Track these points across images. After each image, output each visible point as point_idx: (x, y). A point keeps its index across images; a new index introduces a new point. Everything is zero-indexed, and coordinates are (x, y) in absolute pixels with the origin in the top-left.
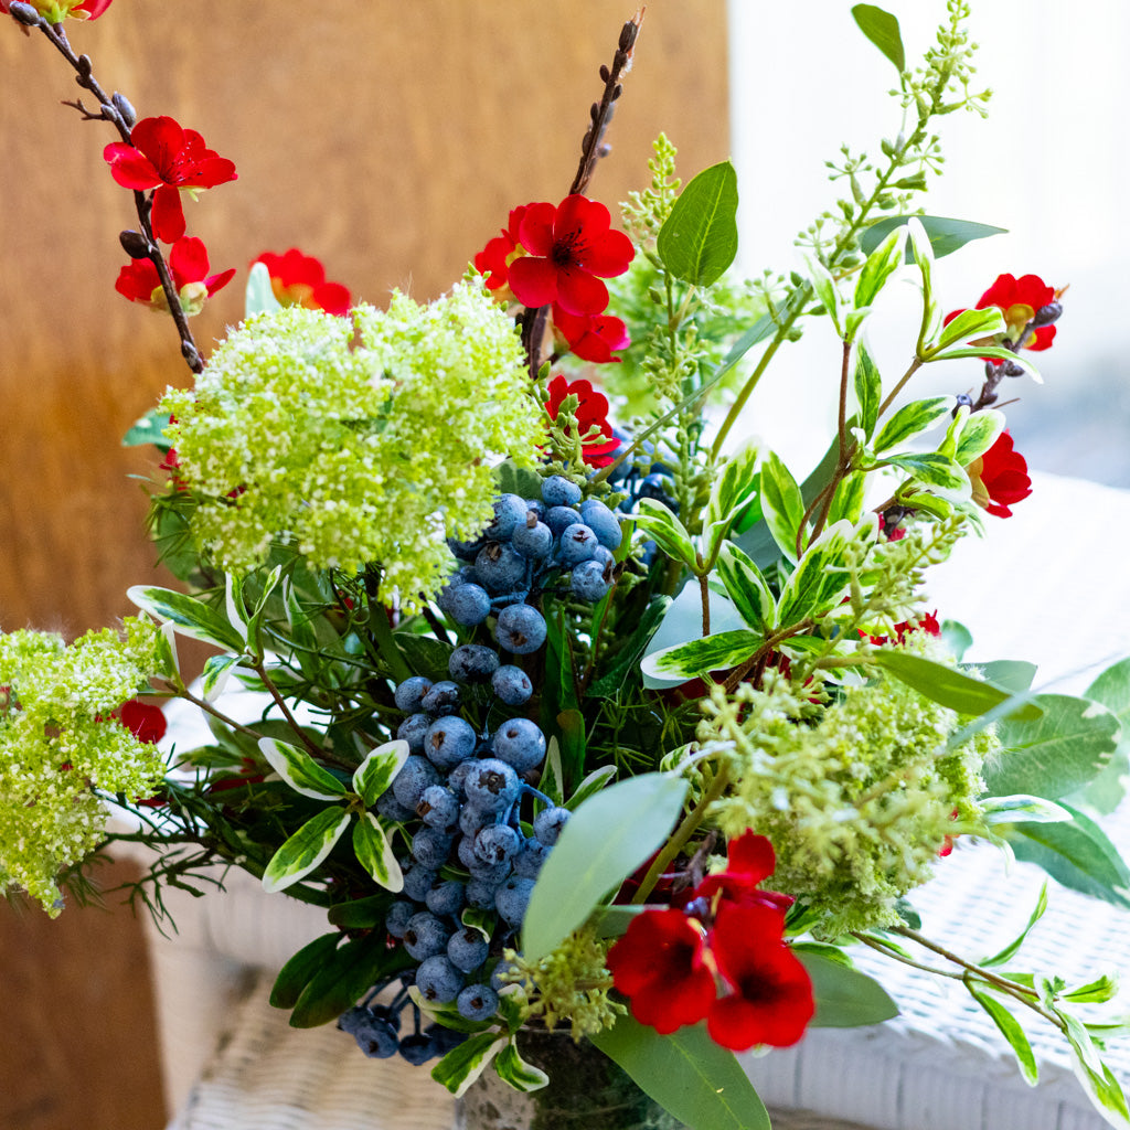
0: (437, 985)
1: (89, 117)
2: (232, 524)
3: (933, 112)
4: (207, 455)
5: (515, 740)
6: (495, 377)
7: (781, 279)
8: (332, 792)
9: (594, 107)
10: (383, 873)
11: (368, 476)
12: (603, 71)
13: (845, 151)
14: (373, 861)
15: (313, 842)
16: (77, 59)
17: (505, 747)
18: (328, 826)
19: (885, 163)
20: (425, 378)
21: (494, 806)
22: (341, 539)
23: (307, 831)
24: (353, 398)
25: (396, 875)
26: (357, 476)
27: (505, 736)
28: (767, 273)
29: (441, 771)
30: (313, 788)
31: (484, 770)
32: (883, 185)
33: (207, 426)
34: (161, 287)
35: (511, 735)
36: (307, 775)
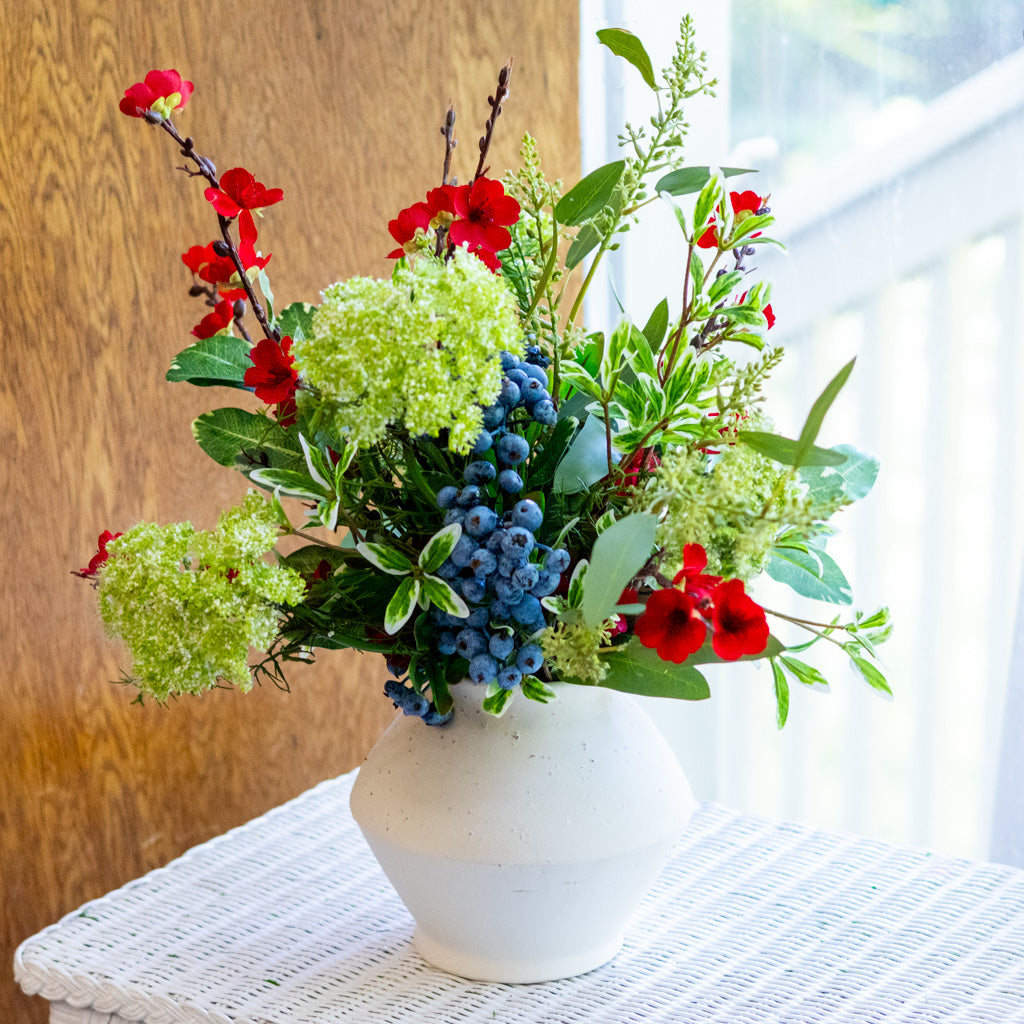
0: (484, 673)
1: (193, 175)
5: (527, 513)
8: (405, 568)
10: (454, 608)
13: (627, 127)
14: (445, 603)
15: (405, 600)
17: (521, 518)
18: (410, 589)
19: (655, 132)
21: (521, 554)
23: (400, 594)
24: (422, 331)
25: (463, 608)
27: (519, 511)
29: (481, 540)
30: (394, 568)
31: (514, 534)
32: (655, 146)
35: (523, 509)
36: (390, 561)
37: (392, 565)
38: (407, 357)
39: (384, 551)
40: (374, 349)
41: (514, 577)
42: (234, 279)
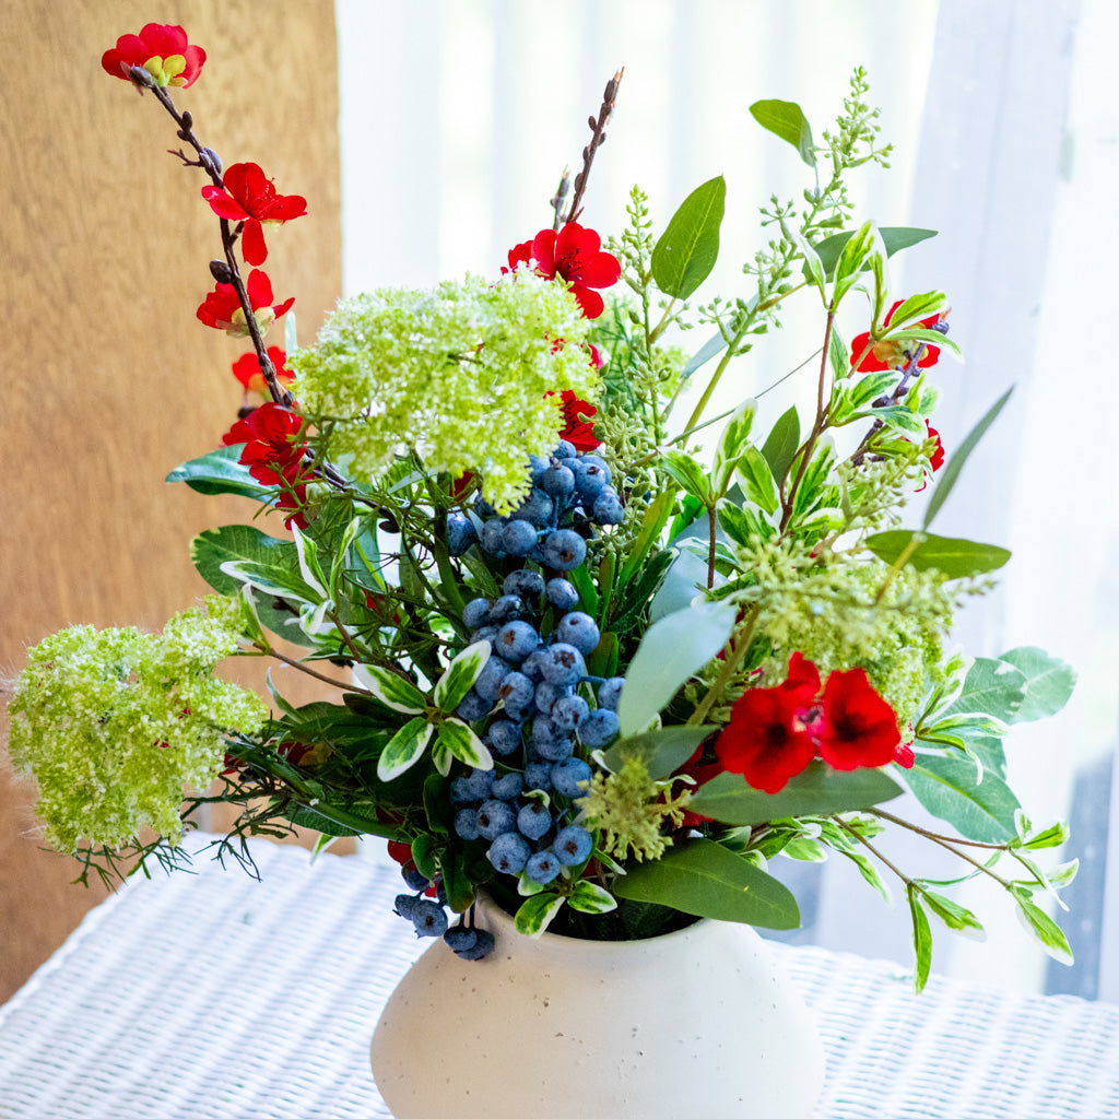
0: (510, 857)
1: (189, 163)
2: (364, 439)
3: (845, 165)
4: (339, 387)
5: (578, 626)
6: (562, 322)
7: (729, 305)
9: (586, 148)
10: (473, 756)
11: (472, 398)
12: (591, 121)
13: (774, 201)
15: (411, 744)
16: (181, 116)
17: (569, 632)
18: (418, 731)
19: (809, 208)
20: (509, 322)
21: (566, 680)
22: (451, 447)
23: (404, 734)
24: (457, 336)
25: (487, 759)
26: (462, 398)
27: (568, 624)
28: (717, 301)
29: (515, 664)
30: (400, 703)
31: (558, 652)
32: (808, 226)
33: (340, 362)
34: (241, 309)
35: (573, 623)
36: (396, 691)
37: (398, 698)
38: (432, 369)
39: (388, 678)
40: (390, 352)
41: (555, 711)
42: (238, 319)
